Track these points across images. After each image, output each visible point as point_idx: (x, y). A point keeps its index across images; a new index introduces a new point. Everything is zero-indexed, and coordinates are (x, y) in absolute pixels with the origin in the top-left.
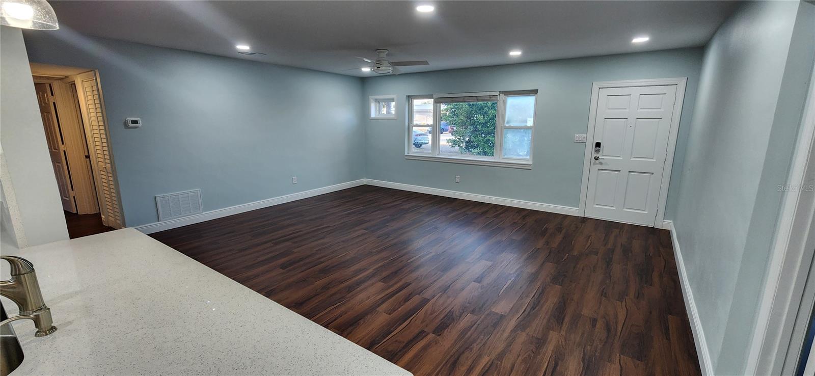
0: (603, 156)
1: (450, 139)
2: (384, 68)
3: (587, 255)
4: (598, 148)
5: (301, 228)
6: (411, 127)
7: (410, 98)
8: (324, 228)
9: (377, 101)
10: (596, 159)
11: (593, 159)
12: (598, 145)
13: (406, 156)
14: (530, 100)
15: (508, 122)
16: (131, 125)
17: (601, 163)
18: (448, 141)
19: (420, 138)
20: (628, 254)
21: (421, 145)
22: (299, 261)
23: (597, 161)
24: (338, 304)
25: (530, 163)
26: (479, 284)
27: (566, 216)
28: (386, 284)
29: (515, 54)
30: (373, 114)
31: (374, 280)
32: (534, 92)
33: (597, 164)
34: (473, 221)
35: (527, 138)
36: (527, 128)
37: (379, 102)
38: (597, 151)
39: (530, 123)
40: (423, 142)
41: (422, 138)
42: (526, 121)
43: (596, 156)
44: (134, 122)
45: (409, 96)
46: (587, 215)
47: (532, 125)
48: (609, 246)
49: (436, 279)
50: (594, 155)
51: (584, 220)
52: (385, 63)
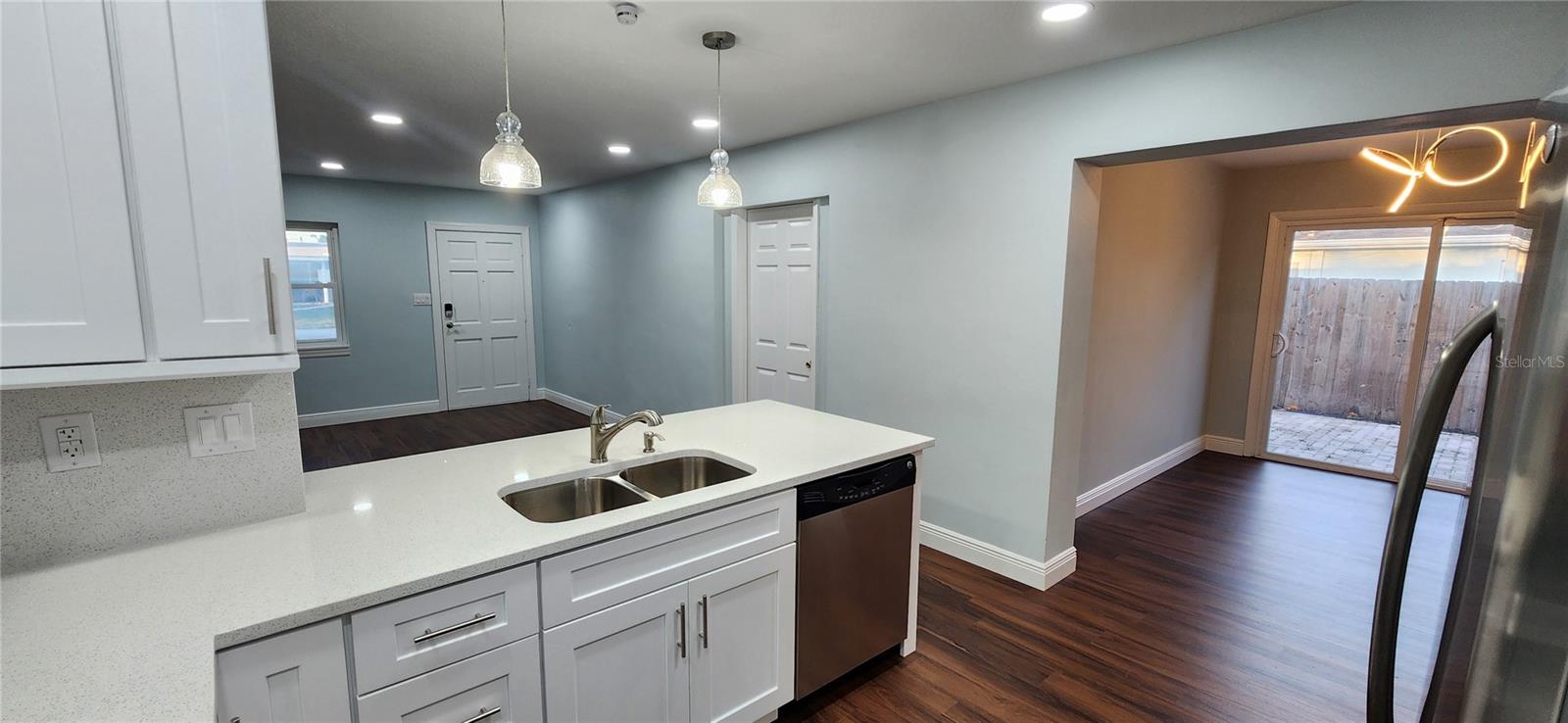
0: (456, 321)
4: (449, 312)
10: (449, 326)
11: (445, 327)
12: (448, 307)
17: (456, 332)
23: (451, 330)
29: (332, 166)
33: (451, 333)
36: (321, 287)
38: (449, 316)
42: (315, 275)
43: (448, 322)
46: (452, 407)
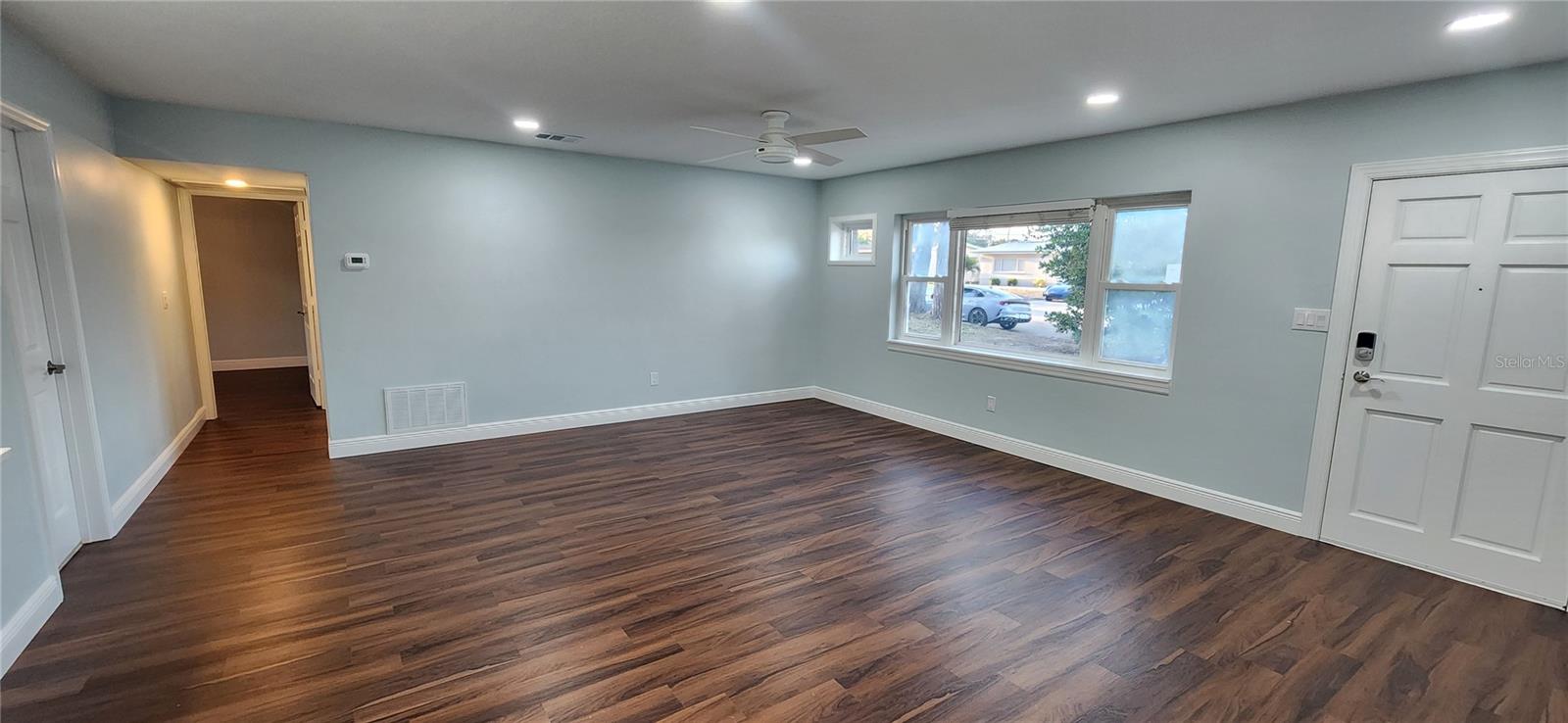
0: (1381, 372)
1: (1053, 313)
2: (775, 149)
3: (1248, 664)
4: (1364, 350)
5: (599, 477)
6: (903, 283)
7: (905, 220)
8: (648, 481)
9: (847, 227)
10: (1361, 379)
11: (1350, 382)
12: (1366, 340)
13: (890, 342)
14: (1173, 221)
15: (1116, 274)
16: (351, 264)
17: (1375, 394)
18: (1052, 316)
19: (1008, 308)
20: (1405, 692)
21: (1014, 324)
22: (520, 548)
23: (1363, 387)
24: (487, 667)
25: (1166, 377)
26: (844, 690)
27: (1259, 530)
28: (629, 640)
29: (1103, 100)
30: (835, 254)
31: (612, 623)
32: (1181, 198)
33: (1364, 394)
34: (980, 510)
35: (1161, 315)
36: (1163, 290)
37: (849, 231)
38: (1364, 359)
39: (1173, 276)
40: (1017, 317)
41: (1014, 309)
42: (1164, 272)
43: (1360, 370)
44: (355, 260)
45: (902, 215)
46: (1326, 538)
47: (1177, 280)
48: (1351, 650)
49: (750, 650)
50: (1354, 368)
51: (1316, 549)
52: (777, 139)
